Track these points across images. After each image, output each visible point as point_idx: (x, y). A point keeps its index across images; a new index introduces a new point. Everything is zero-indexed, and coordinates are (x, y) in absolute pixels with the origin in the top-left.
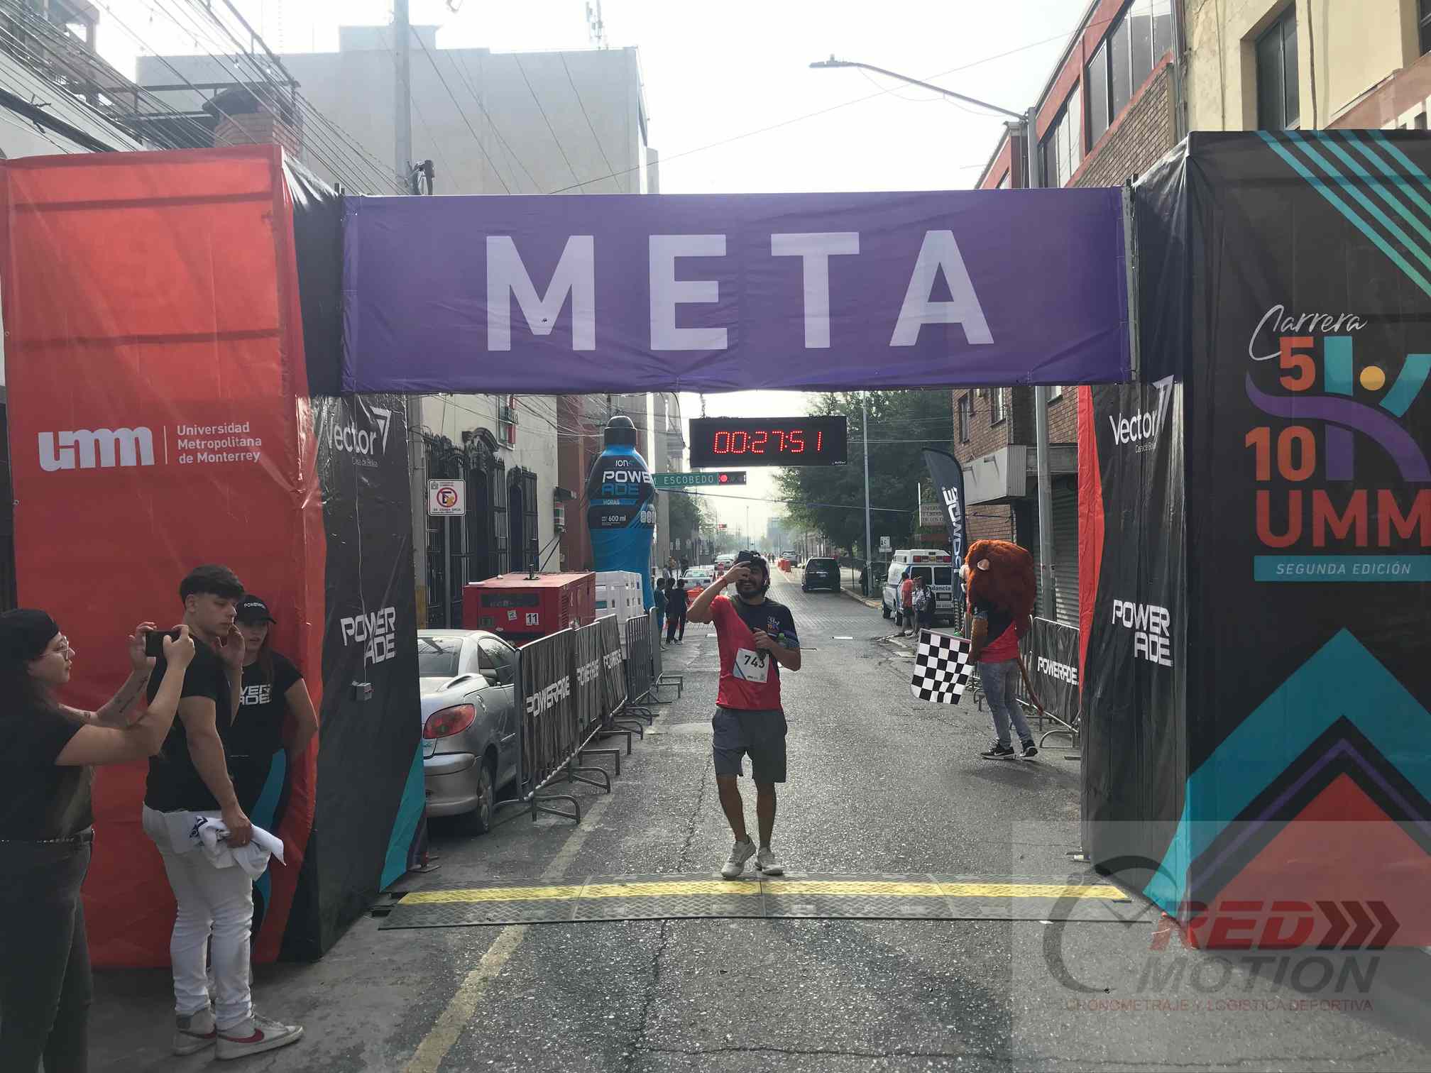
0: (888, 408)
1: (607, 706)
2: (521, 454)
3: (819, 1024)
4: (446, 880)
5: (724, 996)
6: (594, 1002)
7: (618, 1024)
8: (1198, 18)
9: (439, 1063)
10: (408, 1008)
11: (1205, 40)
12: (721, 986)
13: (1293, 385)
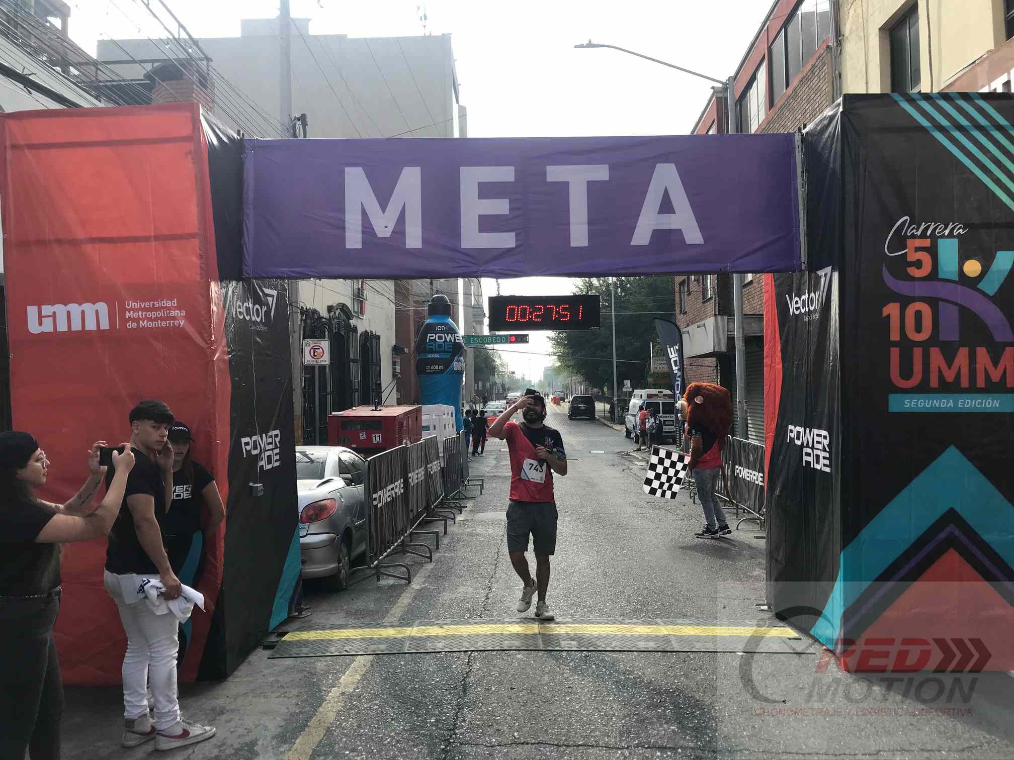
0: (629, 289)
1: (430, 500)
2: (369, 321)
3: (580, 726)
4: (315, 623)
5: (513, 705)
6: (421, 710)
7: (437, 725)
8: (849, 13)
9: (311, 753)
10: (289, 714)
11: (854, 29)
12: (511, 699)
13: (916, 273)
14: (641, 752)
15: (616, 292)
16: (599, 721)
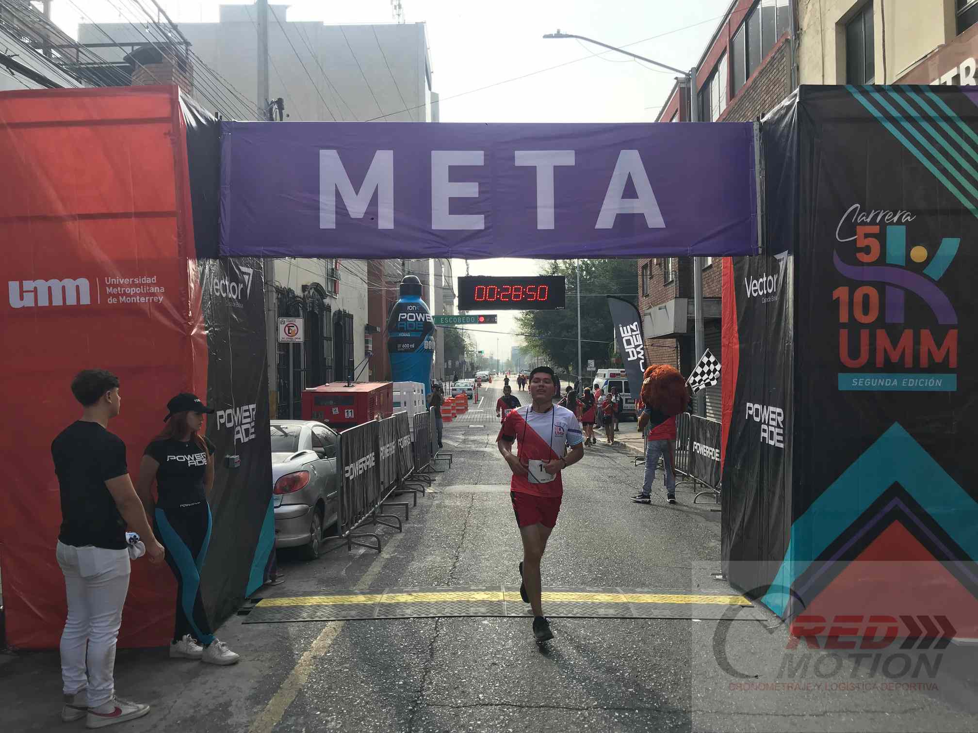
0: (594, 272)
1: (400, 474)
2: (343, 301)
3: (542, 688)
4: (288, 590)
5: (478, 669)
6: (389, 673)
7: (405, 687)
8: (807, 8)
10: (262, 677)
11: (812, 23)
12: (476, 662)
13: (865, 258)
14: (600, 712)
15: (581, 276)
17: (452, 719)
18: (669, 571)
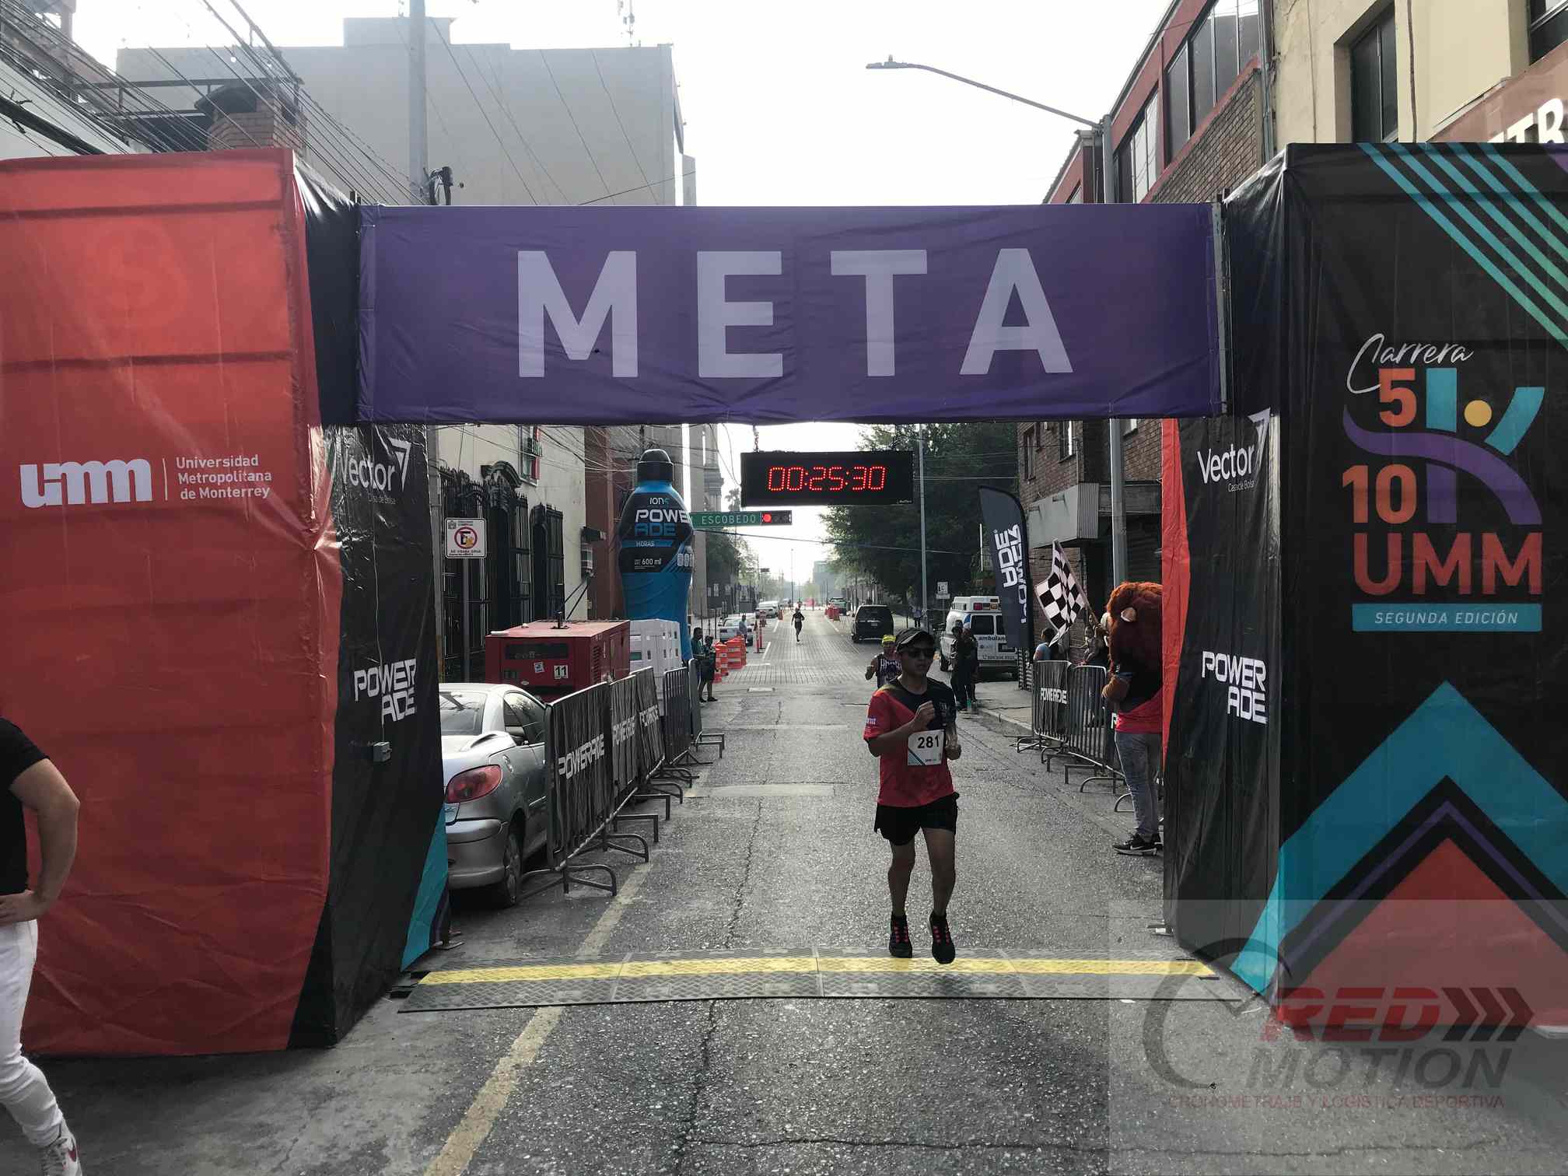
1: (643, 768)
2: (546, 491)
3: (885, 1113)
4: (470, 958)
5: (782, 1084)
6: (639, 1090)
7: (665, 1114)
8: (1287, 19)
9: (470, 1159)
10: (435, 1098)
11: (1295, 43)
12: (778, 1072)
13: (1393, 420)
14: (980, 1152)
15: (926, 447)
16: (915, 1105)
17: (742, 1164)
18: (1080, 923)
